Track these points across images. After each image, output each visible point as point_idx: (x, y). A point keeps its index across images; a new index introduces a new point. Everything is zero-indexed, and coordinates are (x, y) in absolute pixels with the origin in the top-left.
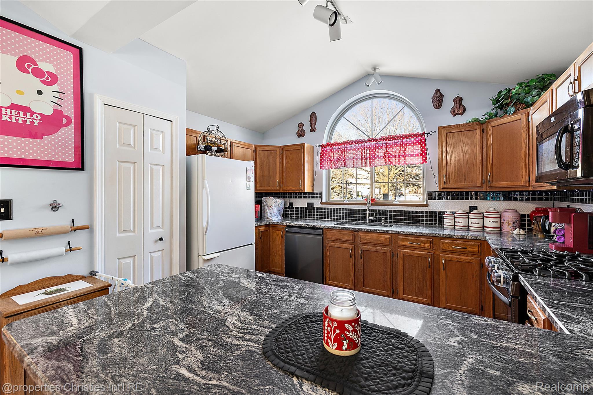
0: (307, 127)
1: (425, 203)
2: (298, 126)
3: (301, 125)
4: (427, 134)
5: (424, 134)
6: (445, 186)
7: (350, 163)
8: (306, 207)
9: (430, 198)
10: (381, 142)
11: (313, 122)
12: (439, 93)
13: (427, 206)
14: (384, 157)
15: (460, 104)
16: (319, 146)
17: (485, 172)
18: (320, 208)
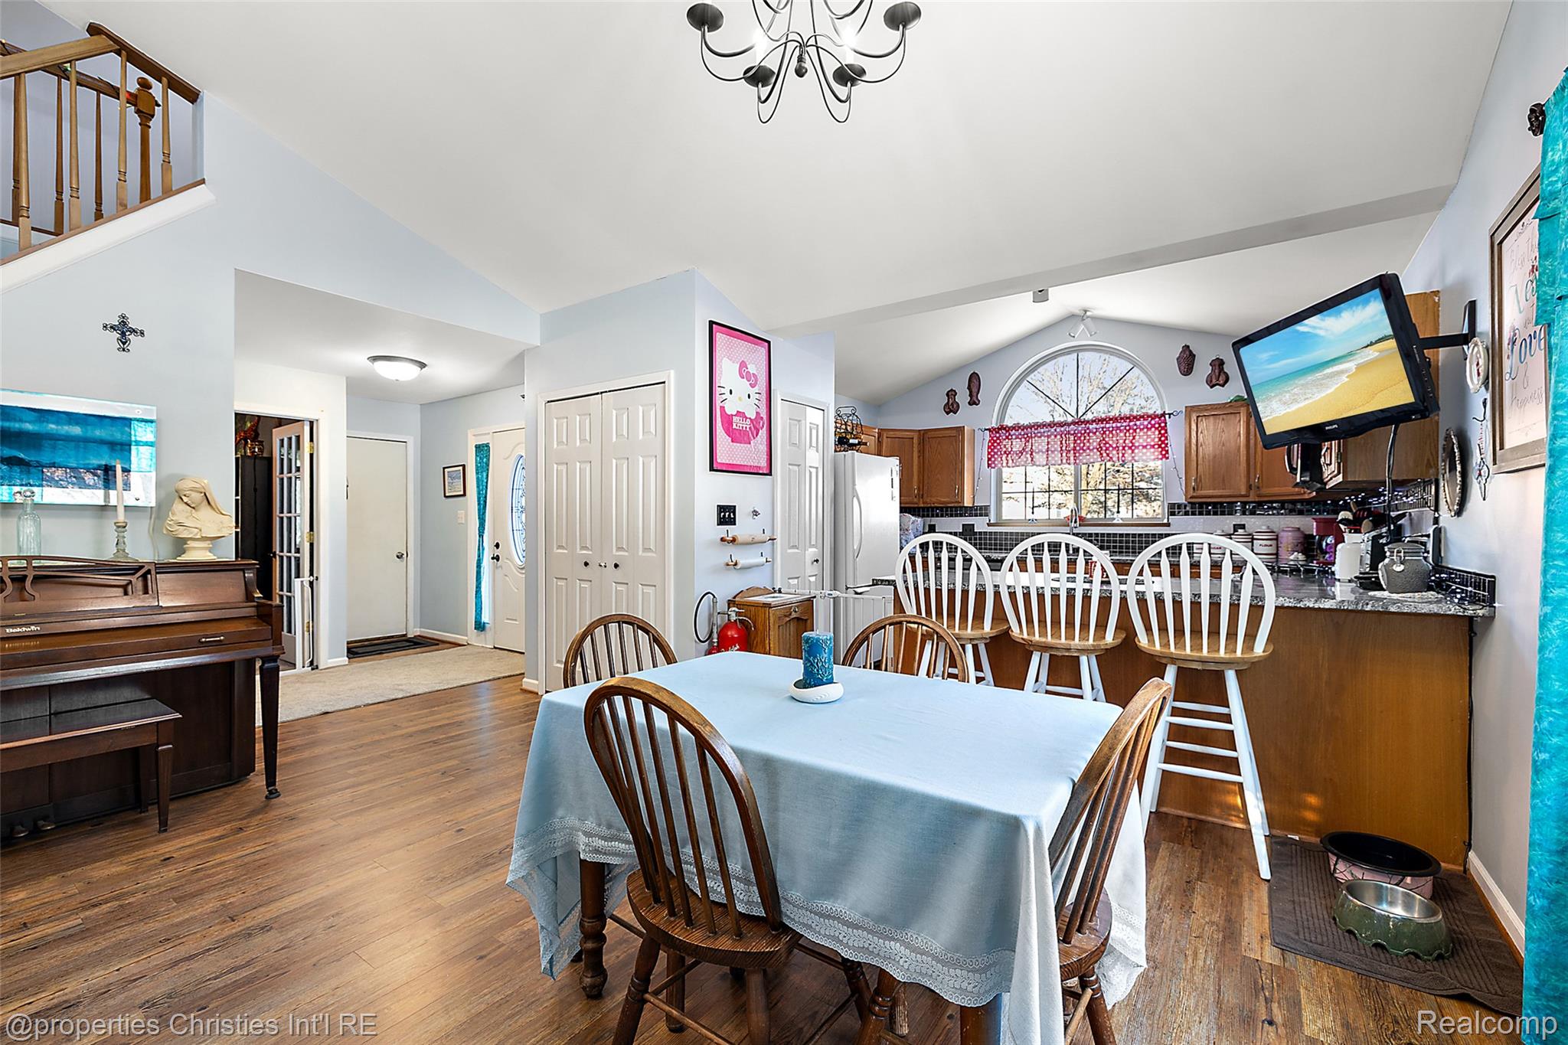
0: (963, 398)
1: (1165, 521)
2: (947, 395)
3: (951, 394)
4: (1170, 414)
5: (1164, 415)
6: (1195, 494)
7: (1040, 458)
8: (961, 531)
9: (1173, 514)
10: (1094, 425)
11: (974, 390)
12: (1187, 353)
13: (1168, 525)
14: (1099, 450)
15: (1221, 370)
16: (986, 430)
17: (1252, 470)
18: (985, 533)
